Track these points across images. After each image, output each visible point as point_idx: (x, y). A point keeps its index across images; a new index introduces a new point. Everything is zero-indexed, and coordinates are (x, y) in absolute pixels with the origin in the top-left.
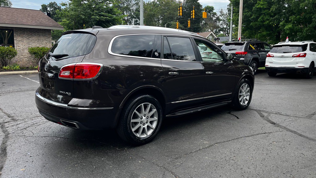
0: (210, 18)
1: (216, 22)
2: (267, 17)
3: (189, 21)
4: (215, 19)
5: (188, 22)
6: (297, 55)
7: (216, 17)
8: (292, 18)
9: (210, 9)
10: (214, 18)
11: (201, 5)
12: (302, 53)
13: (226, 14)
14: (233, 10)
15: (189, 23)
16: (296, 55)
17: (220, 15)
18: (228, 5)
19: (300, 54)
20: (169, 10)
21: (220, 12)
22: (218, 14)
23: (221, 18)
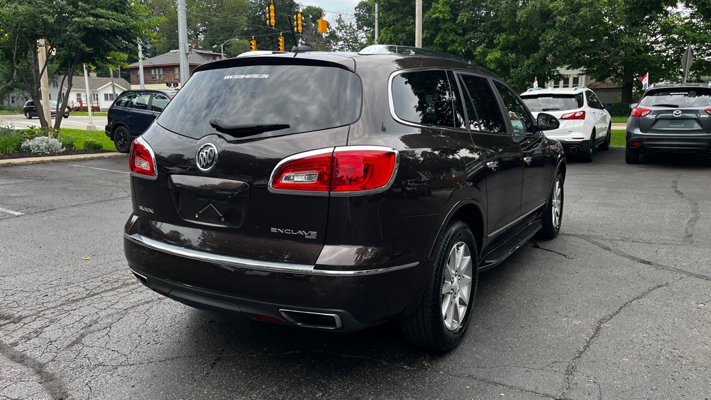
0: (316, 33)
1: (330, 42)
2: (452, 37)
3: (281, 39)
4: (326, 37)
5: (279, 41)
6: (570, 115)
7: (328, 31)
8: (501, 38)
9: (316, 14)
10: (324, 35)
11: (297, 3)
12: (578, 111)
13: (351, 27)
14: (379, 17)
15: (281, 44)
16: (567, 116)
17: (338, 28)
18: (357, 8)
19: (575, 113)
20: (224, 10)
21: (337, 21)
22: (334, 26)
23: (339, 34)
